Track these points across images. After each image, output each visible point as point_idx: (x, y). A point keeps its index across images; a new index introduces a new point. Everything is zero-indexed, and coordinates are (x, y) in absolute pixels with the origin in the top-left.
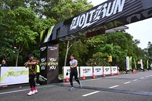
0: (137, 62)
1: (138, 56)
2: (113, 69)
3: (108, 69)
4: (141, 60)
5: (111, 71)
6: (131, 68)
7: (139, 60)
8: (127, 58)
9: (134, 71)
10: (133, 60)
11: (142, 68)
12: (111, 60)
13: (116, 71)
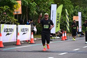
0: (71, 17)
1: (75, 5)
2: (23, 30)
3: (11, 30)
4: (80, 14)
5: (17, 34)
6: (59, 29)
7: (75, 14)
8: (54, 7)
9: (65, 35)
10: (63, 13)
11: (80, 30)
12: (18, 10)
13: (28, 36)
